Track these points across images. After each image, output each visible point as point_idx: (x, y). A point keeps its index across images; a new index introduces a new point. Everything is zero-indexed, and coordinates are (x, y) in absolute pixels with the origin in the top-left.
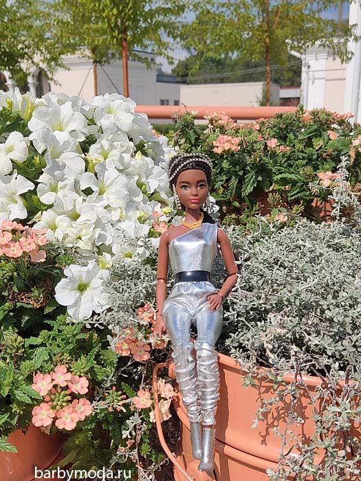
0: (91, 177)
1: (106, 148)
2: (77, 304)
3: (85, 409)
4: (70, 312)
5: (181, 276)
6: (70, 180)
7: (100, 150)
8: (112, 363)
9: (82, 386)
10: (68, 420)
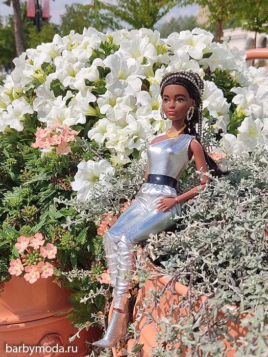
0: (146, 95)
2: (84, 191)
3: (49, 271)
4: (78, 196)
5: (150, 178)
6: (127, 97)
10: (34, 277)
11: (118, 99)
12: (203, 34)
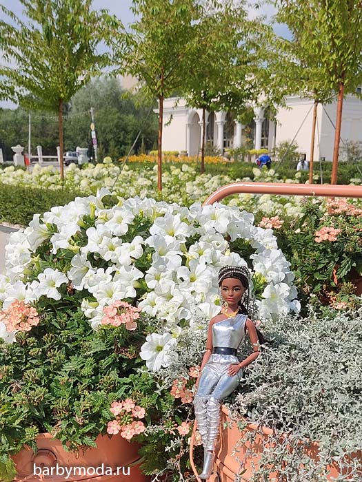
0: (185, 270)
1: (202, 247)
2: (152, 359)
3: (140, 428)
4: (148, 364)
5: (216, 350)
6: (169, 272)
7: (196, 250)
8: (170, 402)
9: (141, 413)
10: (129, 433)
11: (162, 274)
12: (224, 209)
